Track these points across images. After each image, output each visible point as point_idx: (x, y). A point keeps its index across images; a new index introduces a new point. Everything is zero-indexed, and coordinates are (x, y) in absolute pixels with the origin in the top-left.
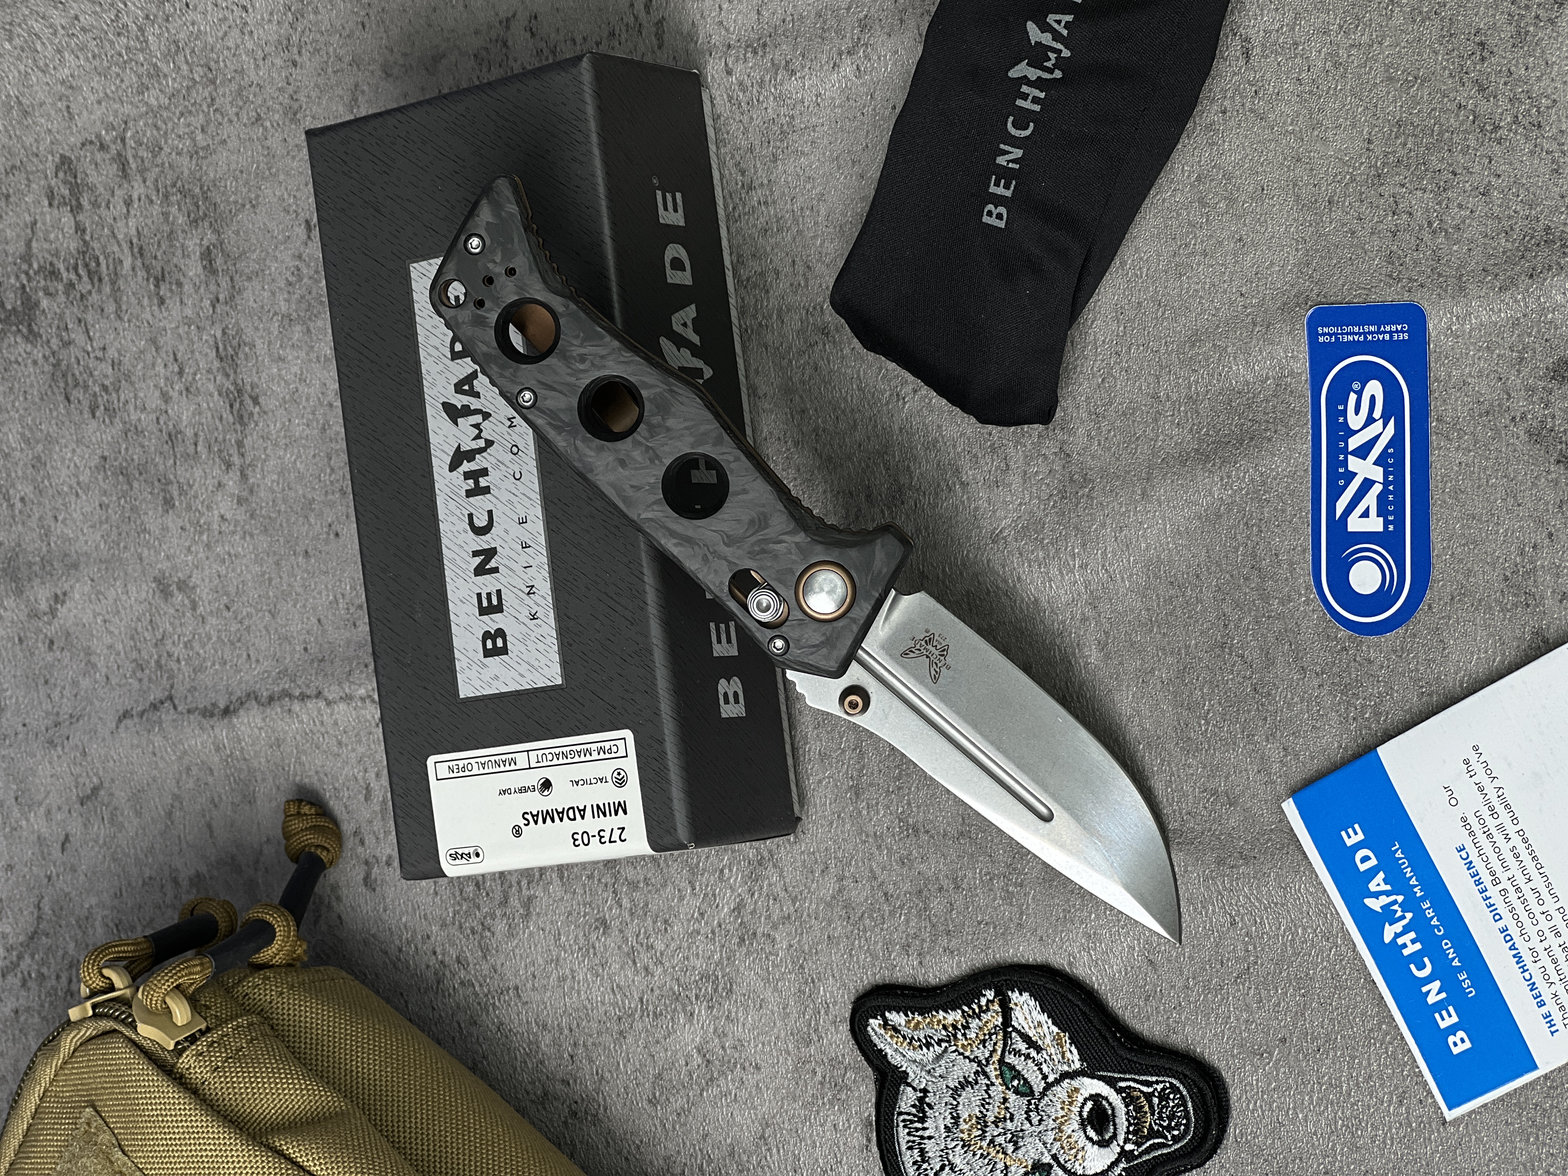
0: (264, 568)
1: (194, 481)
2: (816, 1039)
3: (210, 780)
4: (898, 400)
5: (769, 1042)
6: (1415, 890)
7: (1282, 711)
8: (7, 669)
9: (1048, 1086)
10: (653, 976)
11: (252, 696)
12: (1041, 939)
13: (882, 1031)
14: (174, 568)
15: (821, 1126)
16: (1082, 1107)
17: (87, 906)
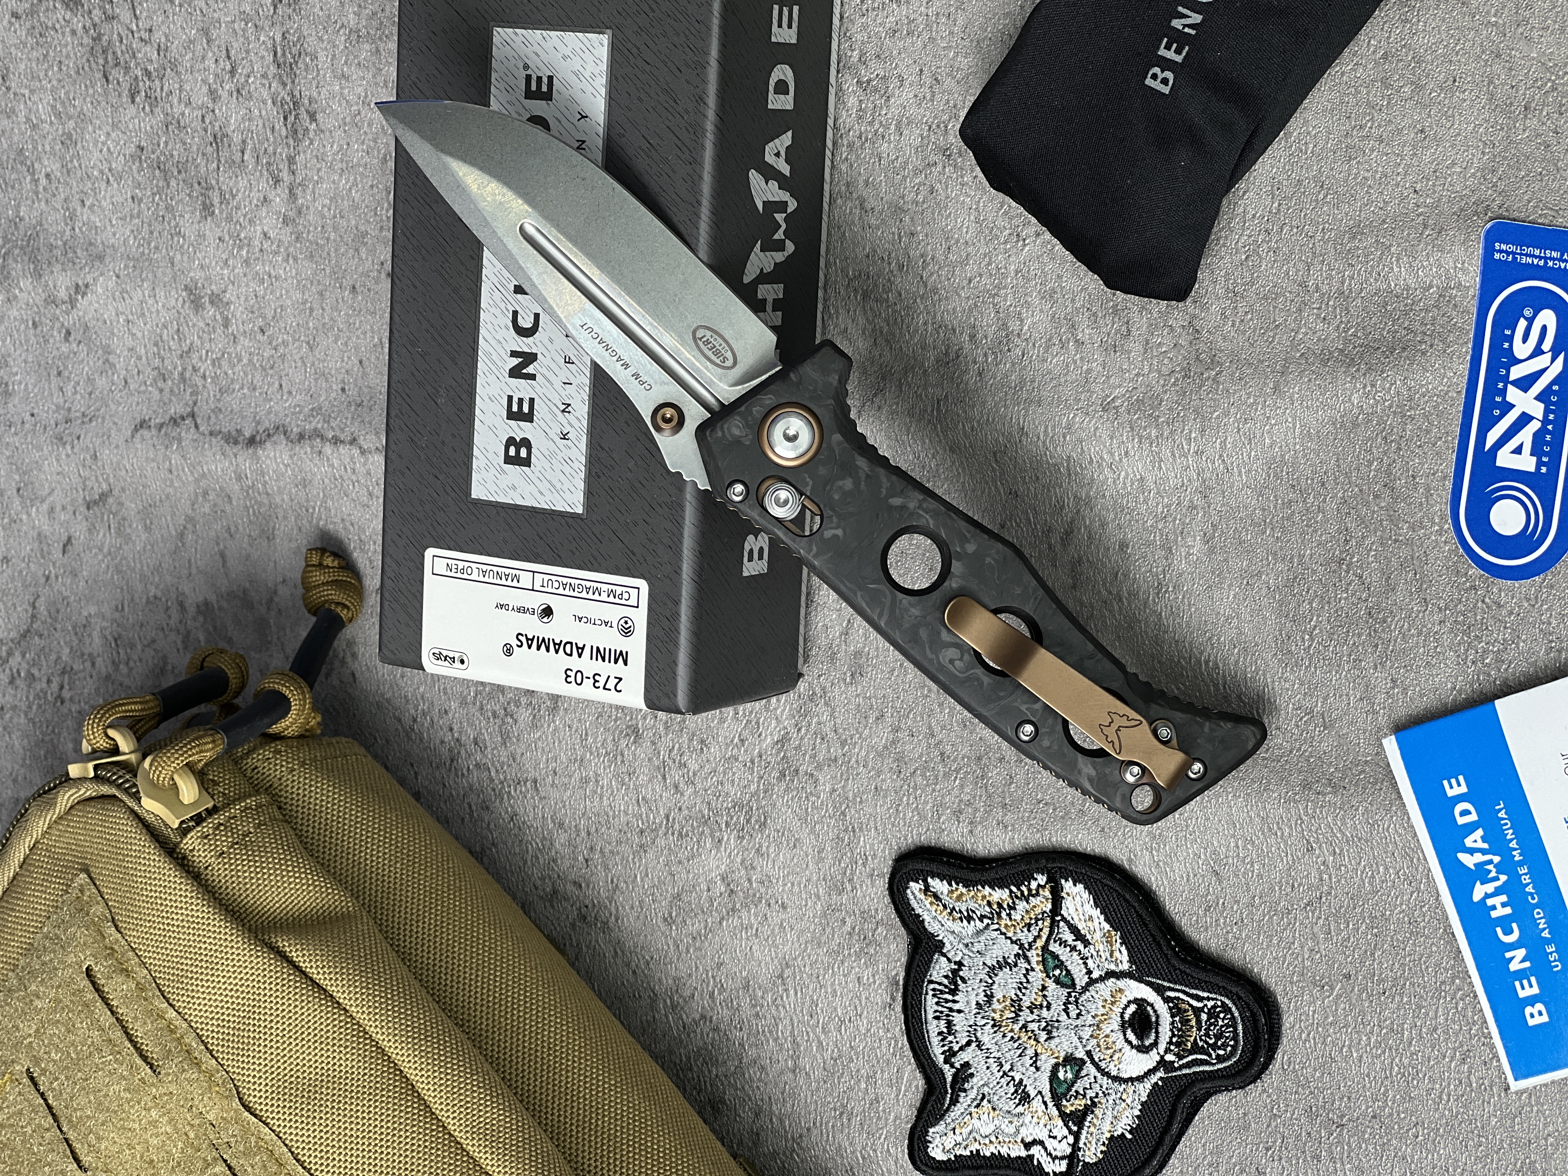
0: (306, 296)
1: (238, 191)
2: (849, 888)
3: (228, 508)
4: (1018, 241)
5: (799, 884)
6: (1514, 853)
7: (1396, 641)
8: (18, 352)
9: (1092, 982)
10: (682, 794)
11: (281, 429)
12: (1103, 830)
13: (922, 896)
14: (208, 279)
15: (845, 976)
16: (1125, 1009)
17: (86, 614)
